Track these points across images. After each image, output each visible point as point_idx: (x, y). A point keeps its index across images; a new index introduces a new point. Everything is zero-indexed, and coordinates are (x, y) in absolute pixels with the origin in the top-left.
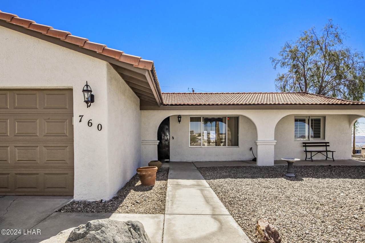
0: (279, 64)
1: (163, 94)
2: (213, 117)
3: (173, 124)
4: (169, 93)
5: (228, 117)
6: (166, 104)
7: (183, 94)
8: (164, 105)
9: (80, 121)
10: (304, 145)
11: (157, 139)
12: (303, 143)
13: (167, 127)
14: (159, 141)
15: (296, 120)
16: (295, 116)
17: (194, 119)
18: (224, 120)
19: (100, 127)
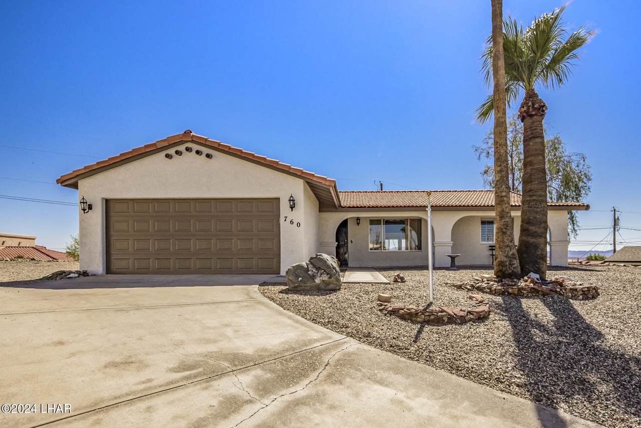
0: (484, 154)
1: (340, 192)
2: (395, 219)
3: (351, 227)
4: (348, 192)
5: (410, 220)
6: (344, 206)
7: (363, 192)
8: (342, 207)
9: (285, 221)
10: (491, 248)
11: (335, 241)
12: (490, 246)
13: (344, 229)
14: (337, 243)
15: (483, 223)
16: (481, 217)
17: (374, 222)
18: (406, 222)
19: (299, 225)
